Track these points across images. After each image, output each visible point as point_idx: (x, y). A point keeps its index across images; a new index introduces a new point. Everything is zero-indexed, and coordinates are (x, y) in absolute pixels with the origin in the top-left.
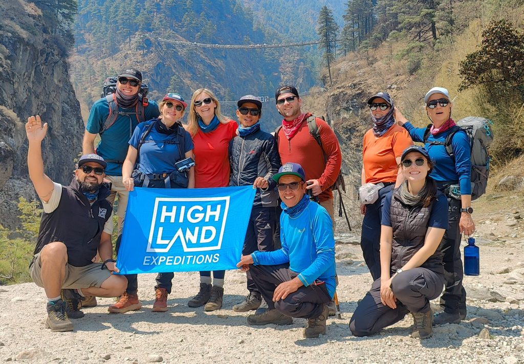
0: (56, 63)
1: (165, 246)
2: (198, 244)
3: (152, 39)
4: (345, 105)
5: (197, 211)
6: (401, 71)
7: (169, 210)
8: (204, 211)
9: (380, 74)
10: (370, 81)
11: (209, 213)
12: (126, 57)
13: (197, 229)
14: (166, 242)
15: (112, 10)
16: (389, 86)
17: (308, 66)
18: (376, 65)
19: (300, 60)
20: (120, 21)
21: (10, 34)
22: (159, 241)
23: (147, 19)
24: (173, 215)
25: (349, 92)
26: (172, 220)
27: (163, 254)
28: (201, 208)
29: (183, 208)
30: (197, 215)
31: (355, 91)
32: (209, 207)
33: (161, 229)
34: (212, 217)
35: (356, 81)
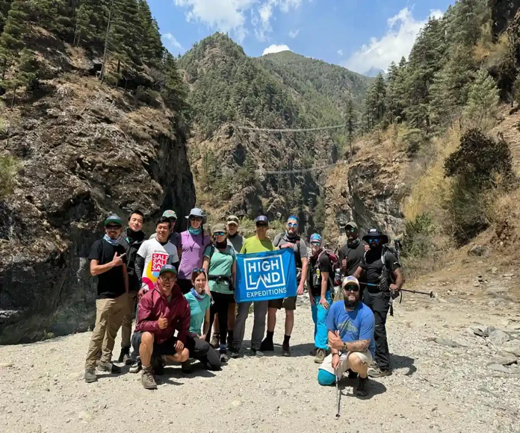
0: (180, 148)
1: (255, 286)
2: (272, 283)
3: (234, 127)
4: (361, 174)
5: (266, 264)
6: (403, 148)
7: (252, 265)
8: (270, 264)
9: (387, 151)
10: (380, 156)
11: (273, 265)
12: (218, 140)
13: (269, 274)
14: (254, 283)
15: (210, 106)
16: (393, 160)
17: (336, 143)
18: (384, 143)
19: (330, 139)
20: (215, 115)
21: (156, 131)
22: (251, 283)
23: (231, 112)
24: (254, 267)
25: (365, 164)
26: (255, 271)
27: (255, 290)
28: (268, 263)
29: (259, 263)
30: (267, 266)
31: (368, 164)
32: (272, 261)
33: (250, 276)
34: (275, 267)
35: (370, 156)
